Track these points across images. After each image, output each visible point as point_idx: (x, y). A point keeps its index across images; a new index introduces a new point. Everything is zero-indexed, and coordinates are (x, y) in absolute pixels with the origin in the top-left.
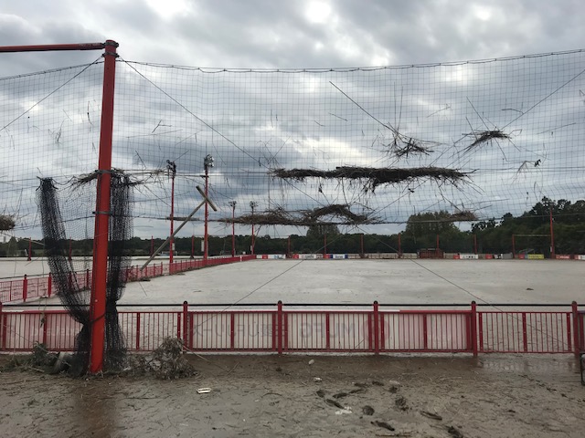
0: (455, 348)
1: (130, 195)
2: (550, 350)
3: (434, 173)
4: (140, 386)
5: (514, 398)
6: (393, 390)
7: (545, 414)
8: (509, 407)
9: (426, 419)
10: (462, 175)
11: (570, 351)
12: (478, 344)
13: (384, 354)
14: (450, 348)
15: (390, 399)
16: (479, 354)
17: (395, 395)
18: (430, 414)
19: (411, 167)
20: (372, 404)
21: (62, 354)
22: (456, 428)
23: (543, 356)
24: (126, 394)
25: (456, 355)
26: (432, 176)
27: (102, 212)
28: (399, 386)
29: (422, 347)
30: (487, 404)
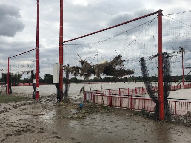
1: (170, 61)
4: (179, 128)
21: (150, 112)
24: (174, 129)
27: (160, 67)
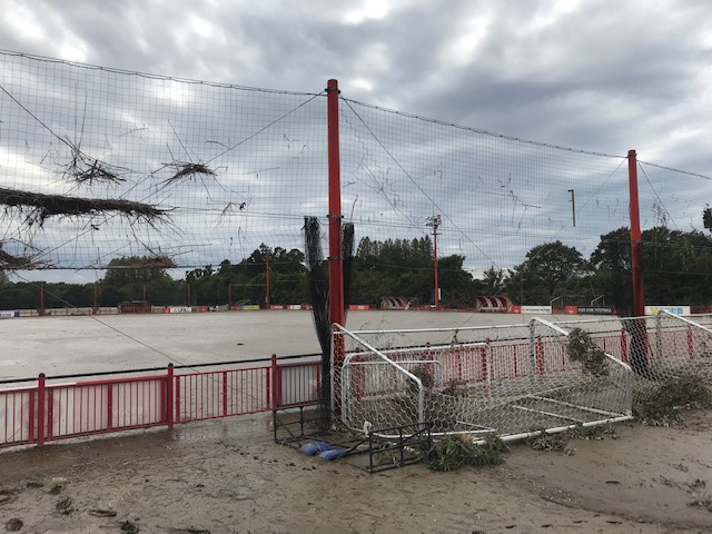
0: (146, 422)
2: (250, 410)
3: (125, 207)
5: (205, 471)
6: (56, 490)
7: (234, 482)
8: (199, 481)
9: (95, 519)
10: (159, 212)
11: (268, 409)
12: (174, 414)
13: (51, 442)
14: (140, 423)
15: (50, 502)
16: (174, 426)
17: (57, 497)
18: (101, 512)
19: (95, 197)
20: (20, 515)
22: (132, 521)
23: (241, 418)
25: (147, 430)
26: (122, 211)
28: (66, 483)
29: (105, 426)
30: (175, 483)
